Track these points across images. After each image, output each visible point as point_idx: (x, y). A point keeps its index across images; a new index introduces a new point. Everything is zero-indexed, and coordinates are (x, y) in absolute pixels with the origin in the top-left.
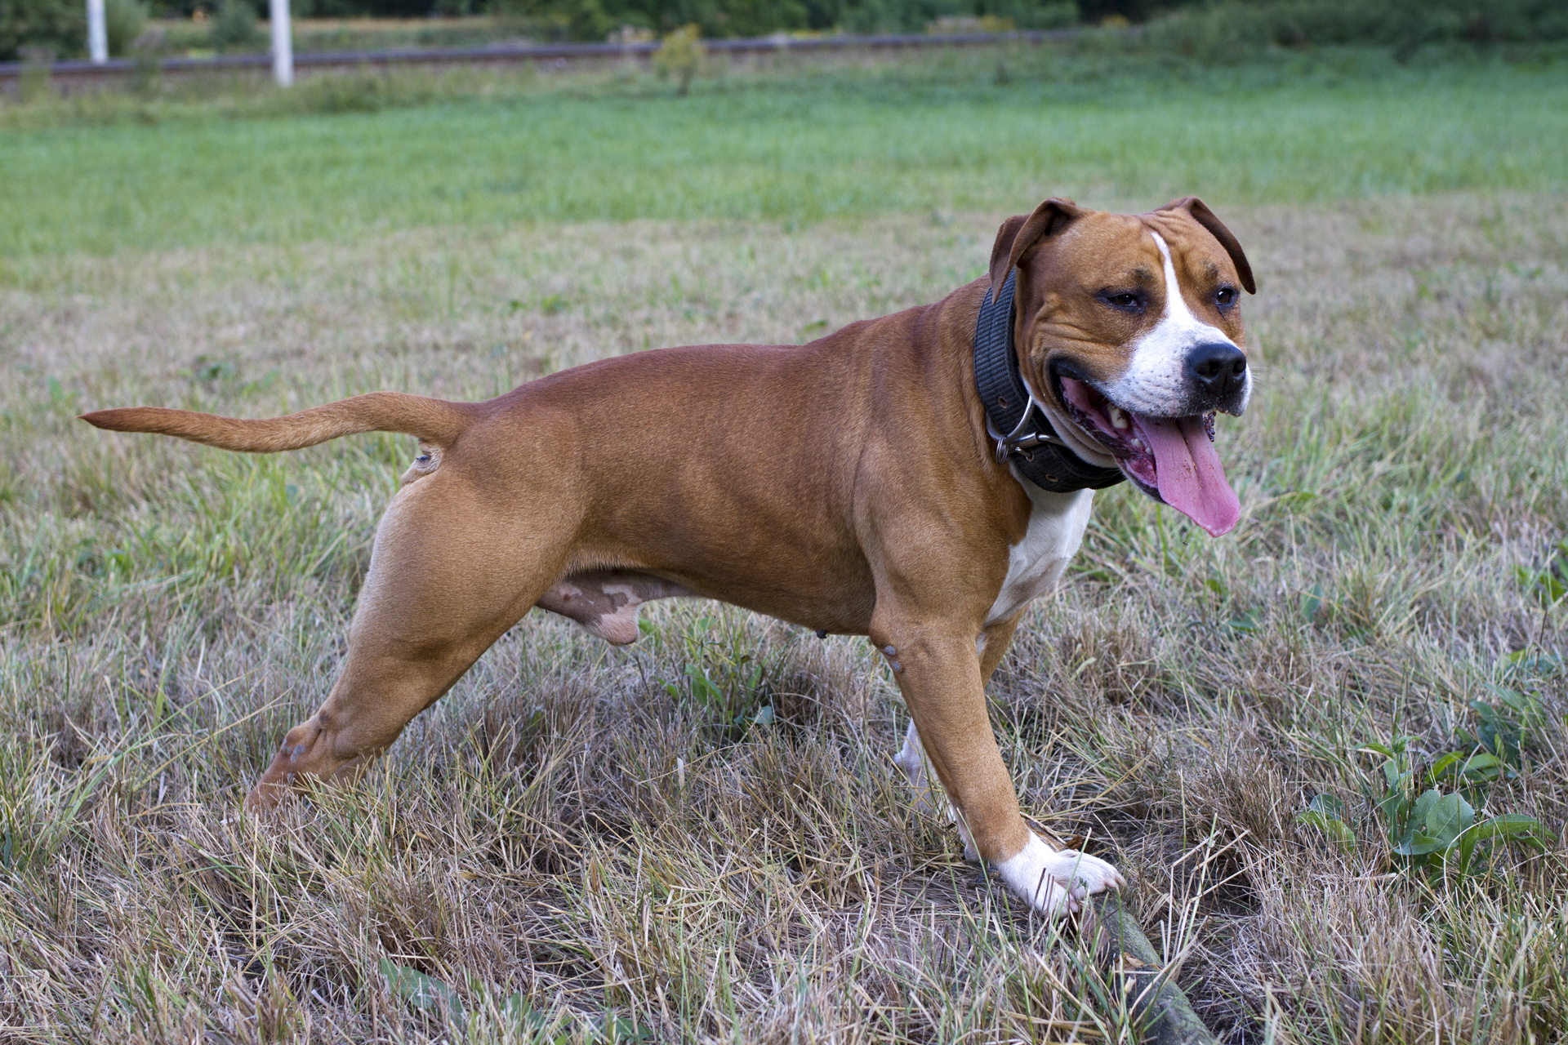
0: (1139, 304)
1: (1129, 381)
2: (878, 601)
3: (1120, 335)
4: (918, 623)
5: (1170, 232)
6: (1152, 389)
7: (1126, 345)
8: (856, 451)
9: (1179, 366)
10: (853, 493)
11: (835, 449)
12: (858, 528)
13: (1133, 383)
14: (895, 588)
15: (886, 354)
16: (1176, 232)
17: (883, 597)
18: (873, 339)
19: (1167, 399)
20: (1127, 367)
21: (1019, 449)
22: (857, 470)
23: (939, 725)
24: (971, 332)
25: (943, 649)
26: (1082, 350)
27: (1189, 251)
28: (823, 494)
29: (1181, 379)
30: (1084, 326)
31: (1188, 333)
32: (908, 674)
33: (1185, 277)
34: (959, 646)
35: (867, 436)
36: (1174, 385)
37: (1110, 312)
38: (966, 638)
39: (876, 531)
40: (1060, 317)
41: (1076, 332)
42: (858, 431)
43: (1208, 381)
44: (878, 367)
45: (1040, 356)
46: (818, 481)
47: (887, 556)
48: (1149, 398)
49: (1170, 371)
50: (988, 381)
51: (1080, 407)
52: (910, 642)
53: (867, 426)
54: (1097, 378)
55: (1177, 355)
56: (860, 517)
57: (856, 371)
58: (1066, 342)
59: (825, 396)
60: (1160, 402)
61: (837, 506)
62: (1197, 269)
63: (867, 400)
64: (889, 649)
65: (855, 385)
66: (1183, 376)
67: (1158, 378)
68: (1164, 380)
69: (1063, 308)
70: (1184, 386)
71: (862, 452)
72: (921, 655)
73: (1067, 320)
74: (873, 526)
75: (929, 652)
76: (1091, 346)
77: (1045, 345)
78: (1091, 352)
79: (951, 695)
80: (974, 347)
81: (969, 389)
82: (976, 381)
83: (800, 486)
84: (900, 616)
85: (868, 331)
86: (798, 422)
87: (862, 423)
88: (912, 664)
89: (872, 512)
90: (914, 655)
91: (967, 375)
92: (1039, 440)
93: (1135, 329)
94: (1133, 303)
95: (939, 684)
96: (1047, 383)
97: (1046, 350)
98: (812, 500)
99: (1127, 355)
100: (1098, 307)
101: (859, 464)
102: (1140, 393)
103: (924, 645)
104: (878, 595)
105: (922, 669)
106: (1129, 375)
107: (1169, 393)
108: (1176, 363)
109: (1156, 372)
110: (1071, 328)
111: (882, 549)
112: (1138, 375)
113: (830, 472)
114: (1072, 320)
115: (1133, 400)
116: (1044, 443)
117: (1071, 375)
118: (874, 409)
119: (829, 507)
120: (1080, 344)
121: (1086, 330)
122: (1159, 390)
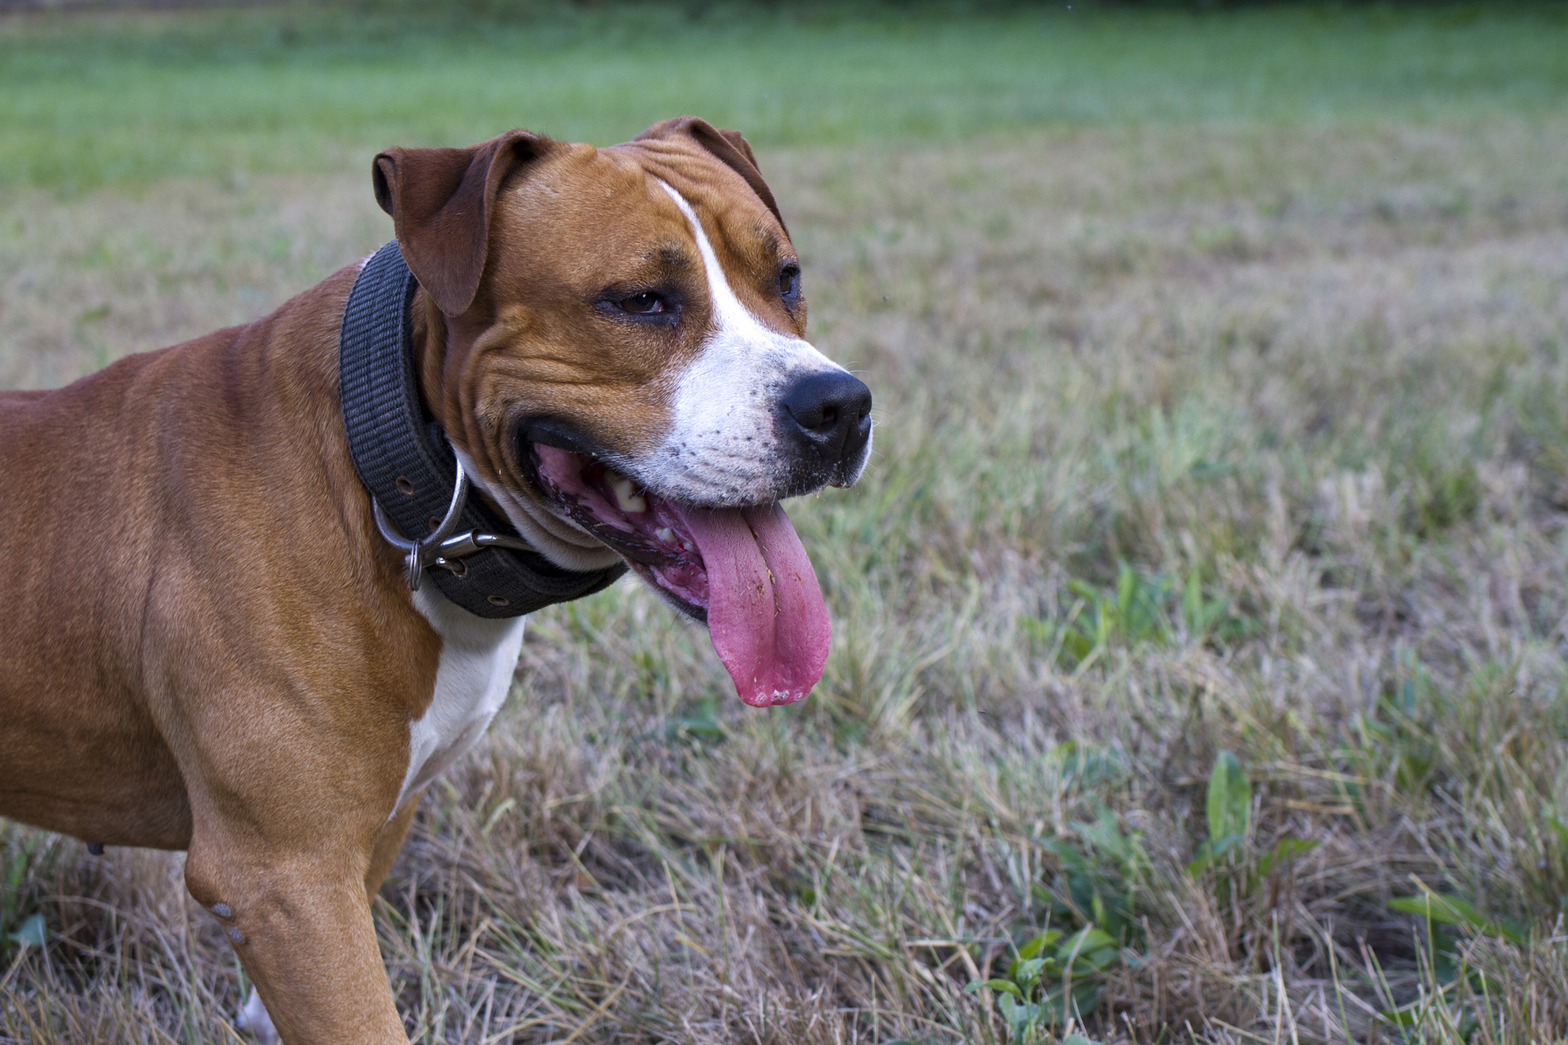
0: (668, 307)
1: (675, 452)
2: (196, 828)
3: (643, 366)
4: (266, 866)
5: (685, 181)
6: (723, 462)
7: (655, 382)
8: (141, 581)
9: (767, 420)
10: (140, 651)
11: (106, 578)
12: (153, 706)
13: (684, 455)
14: (223, 810)
15: (178, 412)
16: (695, 179)
17: (204, 823)
18: (154, 387)
19: (748, 477)
20: (668, 425)
21: (442, 561)
22: (145, 611)
23: (314, 1026)
24: (331, 371)
25: (313, 903)
26: (579, 401)
27: (727, 211)
28: (90, 652)
29: (774, 442)
30: (577, 358)
31: (768, 356)
32: (256, 948)
33: (732, 257)
34: (338, 897)
35: (158, 556)
36: (764, 452)
37: (622, 329)
38: (349, 882)
39: (180, 712)
40: (530, 346)
41: (562, 370)
42: (142, 548)
43: (823, 438)
44: (167, 435)
45: (495, 414)
46: (79, 632)
47: (204, 757)
48: (718, 478)
49: (751, 429)
50: (376, 451)
51: (568, 488)
52: (254, 897)
53: (156, 537)
54: (612, 448)
55: (760, 399)
56: (155, 690)
57: (130, 442)
58: (546, 388)
59: (79, 486)
60: (738, 483)
61: (116, 669)
62: (747, 241)
63: (153, 493)
64: (221, 908)
65: (131, 466)
66: (776, 435)
67: (732, 443)
68: (744, 445)
69: (535, 329)
70: (781, 453)
71: (151, 582)
72: (276, 918)
73: (544, 349)
74: (177, 704)
75: (290, 912)
76: (593, 391)
77: (504, 394)
78: (595, 403)
79: (330, 978)
80: (341, 395)
81: (339, 468)
82: (353, 454)
83: (49, 640)
84: (234, 855)
85: (146, 374)
86: (37, 533)
87: (148, 531)
88: (261, 932)
89: (173, 685)
90: (263, 917)
91: (334, 447)
92: (478, 544)
93: (667, 353)
94: (657, 307)
95: (309, 963)
96: (506, 452)
97: (508, 403)
98: (72, 662)
99: (662, 400)
100: (599, 323)
101: (147, 601)
102: (699, 470)
103: (279, 901)
104: (196, 818)
105: (278, 940)
106: (673, 440)
107: (755, 467)
108: (760, 414)
109: (726, 433)
110: (553, 364)
111: (195, 742)
112: (692, 441)
113: (99, 617)
114: (554, 349)
115: (686, 484)
116: (487, 548)
117: (556, 442)
118: (167, 508)
119: (101, 672)
120: (574, 391)
121: (582, 366)
122: (735, 462)
